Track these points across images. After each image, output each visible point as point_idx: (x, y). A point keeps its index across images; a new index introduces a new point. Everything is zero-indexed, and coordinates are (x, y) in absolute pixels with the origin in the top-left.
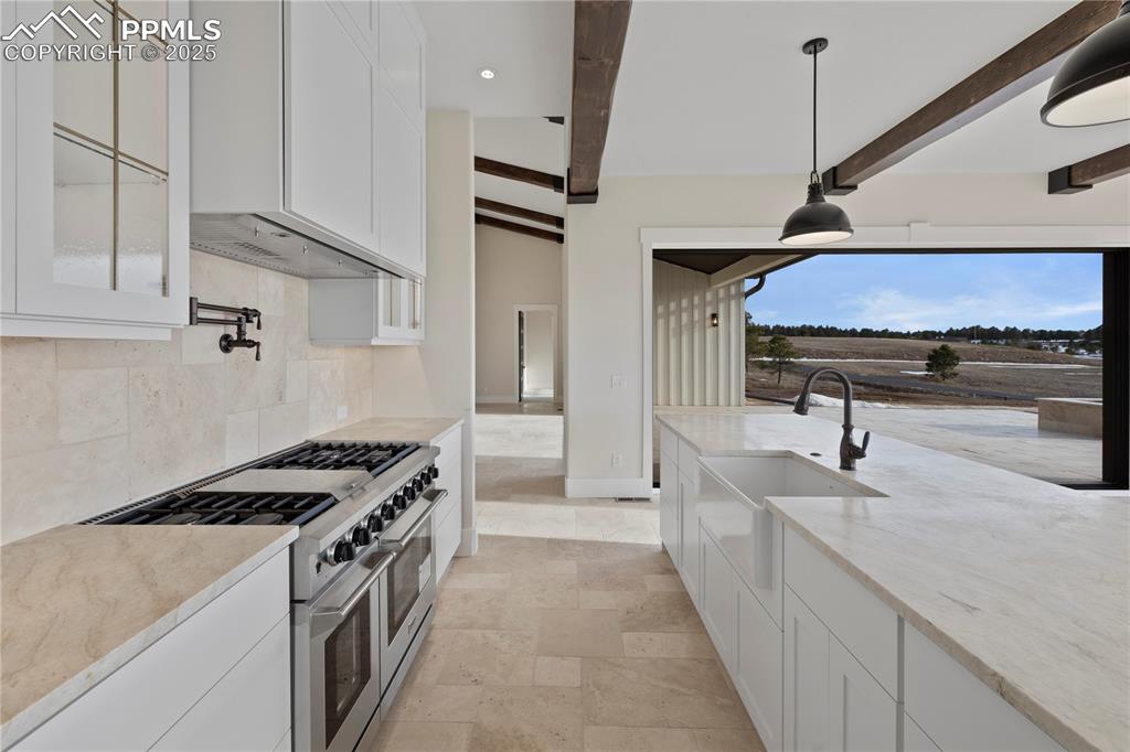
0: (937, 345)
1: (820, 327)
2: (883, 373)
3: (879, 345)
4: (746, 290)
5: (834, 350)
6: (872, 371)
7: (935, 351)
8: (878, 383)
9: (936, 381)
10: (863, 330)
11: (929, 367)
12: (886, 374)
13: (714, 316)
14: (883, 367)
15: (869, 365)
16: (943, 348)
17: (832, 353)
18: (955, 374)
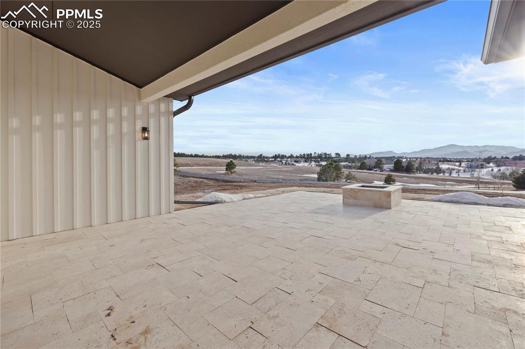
0: (228, 160)
1: (178, 153)
2: (210, 173)
3: (204, 161)
4: (175, 109)
5: (188, 163)
6: (206, 172)
7: (228, 163)
8: (211, 177)
9: (229, 175)
10: (195, 155)
11: (227, 169)
12: (212, 173)
13: (145, 130)
14: (210, 170)
15: (204, 169)
16: (231, 161)
17: (187, 164)
18: (235, 172)
